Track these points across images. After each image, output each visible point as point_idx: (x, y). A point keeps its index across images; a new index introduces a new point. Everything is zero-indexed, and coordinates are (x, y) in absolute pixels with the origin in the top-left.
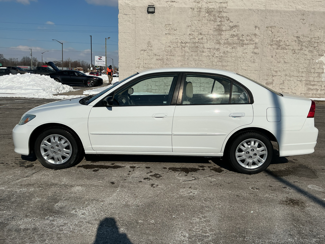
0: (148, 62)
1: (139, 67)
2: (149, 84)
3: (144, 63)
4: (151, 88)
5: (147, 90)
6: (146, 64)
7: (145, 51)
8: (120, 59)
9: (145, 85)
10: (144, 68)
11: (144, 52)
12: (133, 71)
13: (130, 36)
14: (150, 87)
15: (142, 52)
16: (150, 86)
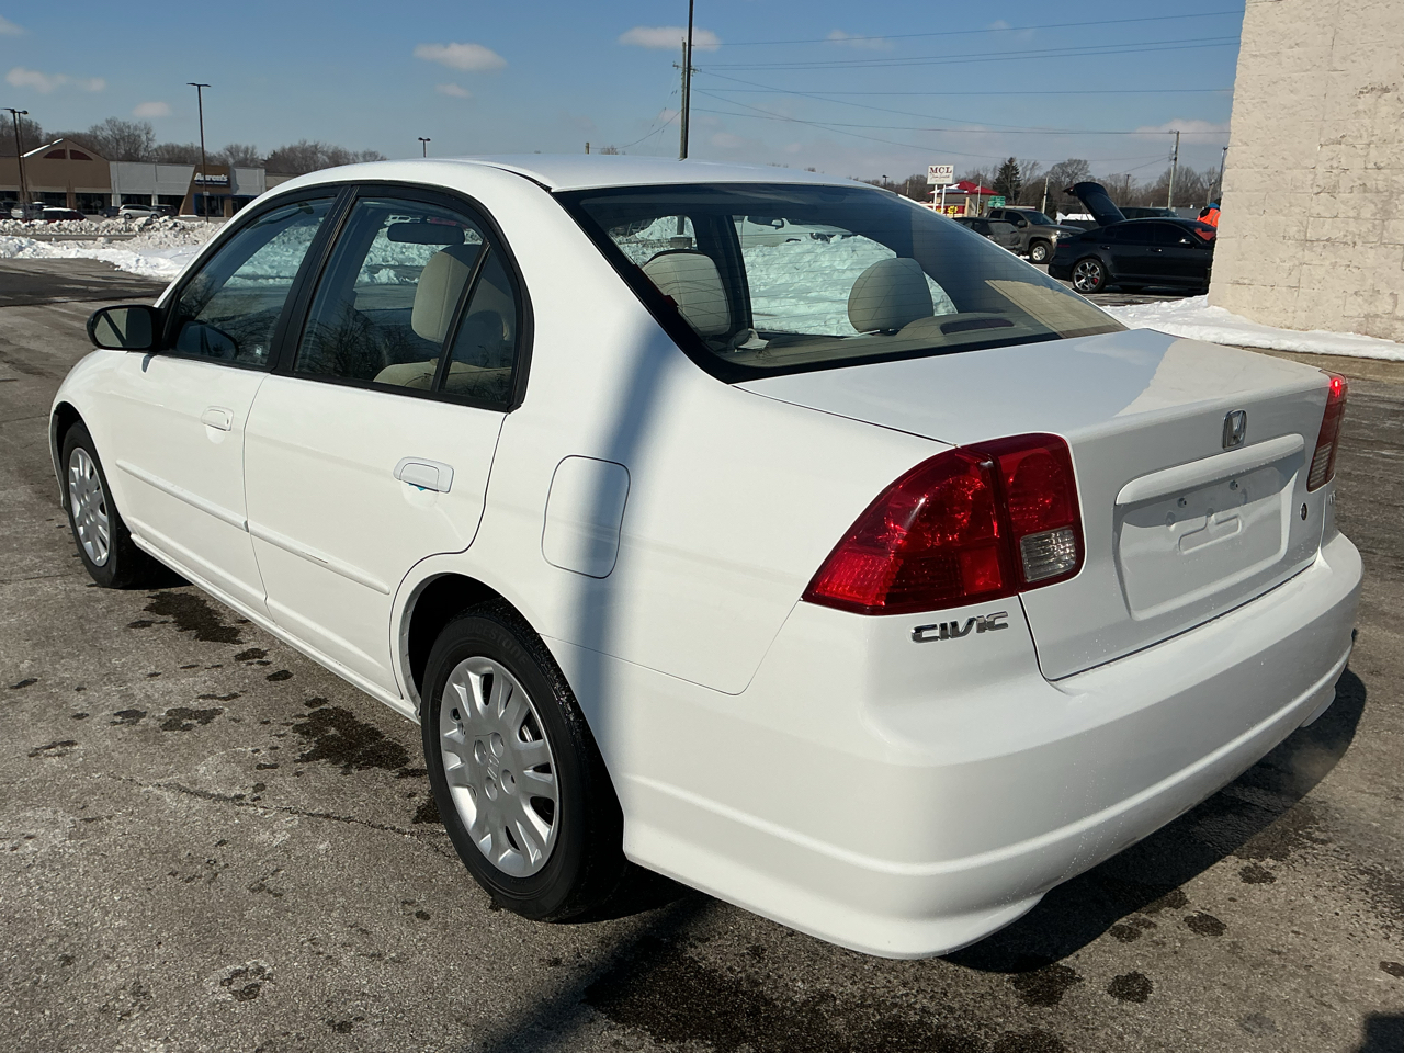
0: (1394, 160)
1: (1334, 187)
2: (1382, 287)
3: (1371, 165)
4: (1389, 308)
5: (1366, 327)
6: (1379, 169)
7: (1386, 90)
8: (1234, 149)
9: (1356, 293)
10: (1365, 191)
11: (1381, 101)
12: (1297, 210)
13: (1309, 13)
14: (1384, 305)
15: (1368, 98)
16: (1390, 300)
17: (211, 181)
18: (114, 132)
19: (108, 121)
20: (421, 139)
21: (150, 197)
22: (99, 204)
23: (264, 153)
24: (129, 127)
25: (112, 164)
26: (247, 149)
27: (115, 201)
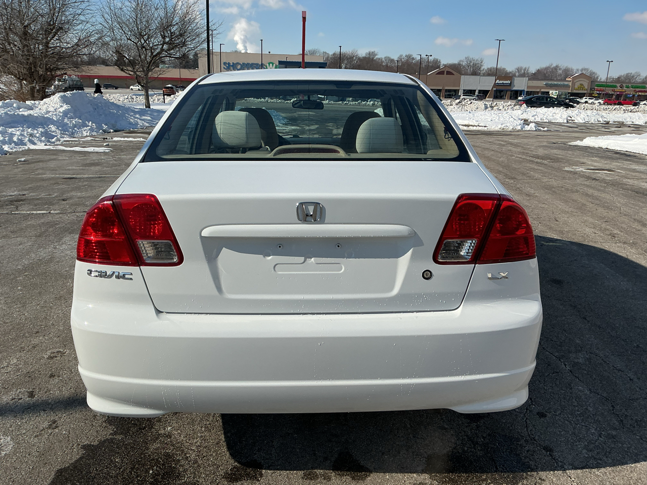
17: (503, 83)
18: (467, 63)
19: (466, 58)
20: (608, 61)
21: (475, 90)
22: (454, 94)
23: (533, 70)
24: (474, 60)
25: (462, 77)
26: (526, 68)
27: (461, 93)
